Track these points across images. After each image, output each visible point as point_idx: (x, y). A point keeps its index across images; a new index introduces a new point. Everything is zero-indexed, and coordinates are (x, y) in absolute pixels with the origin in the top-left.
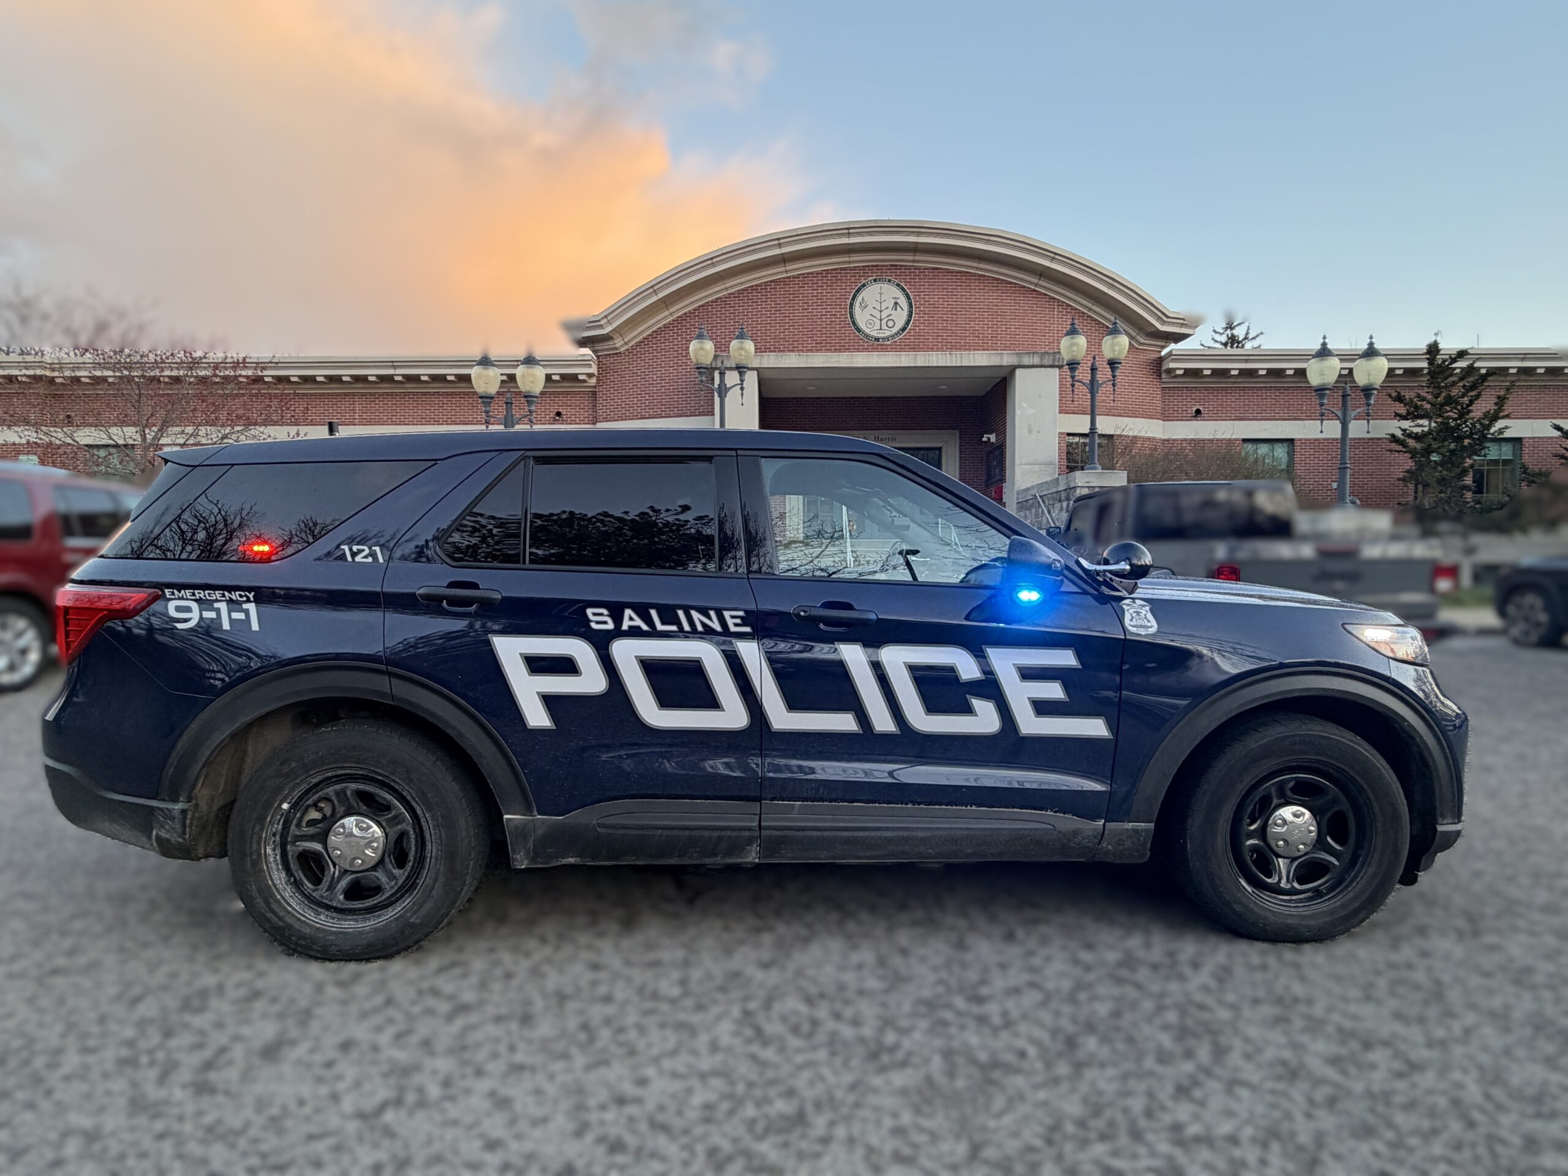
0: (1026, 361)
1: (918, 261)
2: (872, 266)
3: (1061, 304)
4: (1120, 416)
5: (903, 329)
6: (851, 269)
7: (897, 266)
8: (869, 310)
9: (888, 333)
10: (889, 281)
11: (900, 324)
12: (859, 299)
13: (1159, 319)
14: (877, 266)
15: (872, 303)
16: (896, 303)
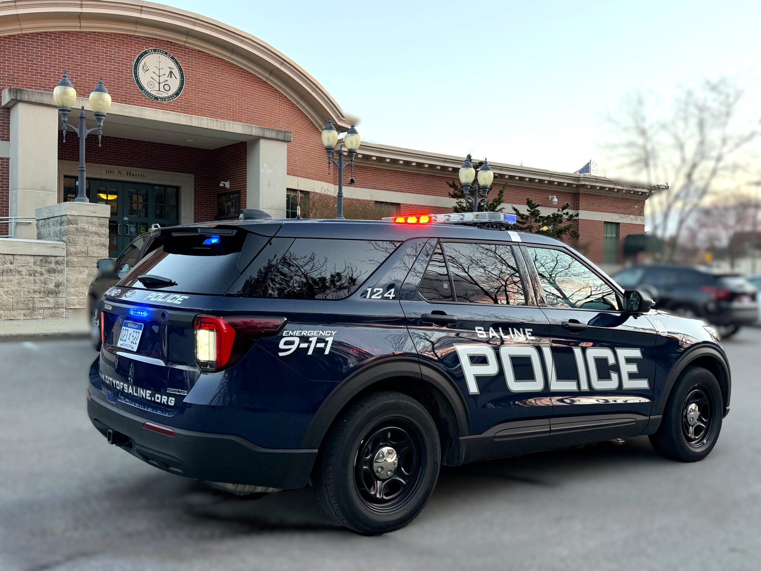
0: (268, 134)
1: (188, 43)
2: (152, 38)
3: (281, 95)
4: (313, 179)
5: (177, 94)
6: (135, 37)
7: (172, 42)
8: (150, 74)
9: (165, 95)
10: (166, 53)
11: (174, 89)
12: (142, 63)
13: (338, 117)
14: (156, 39)
15: (152, 69)
16: (171, 72)
